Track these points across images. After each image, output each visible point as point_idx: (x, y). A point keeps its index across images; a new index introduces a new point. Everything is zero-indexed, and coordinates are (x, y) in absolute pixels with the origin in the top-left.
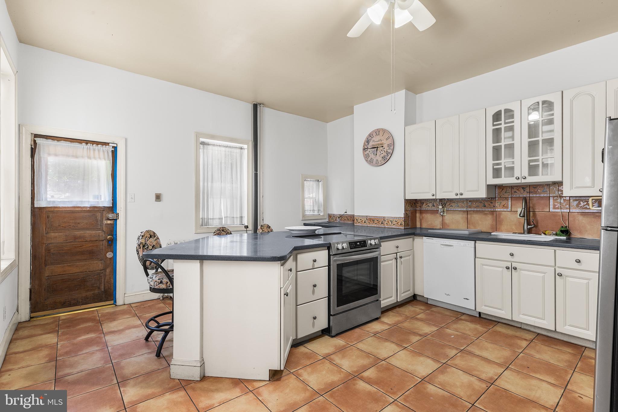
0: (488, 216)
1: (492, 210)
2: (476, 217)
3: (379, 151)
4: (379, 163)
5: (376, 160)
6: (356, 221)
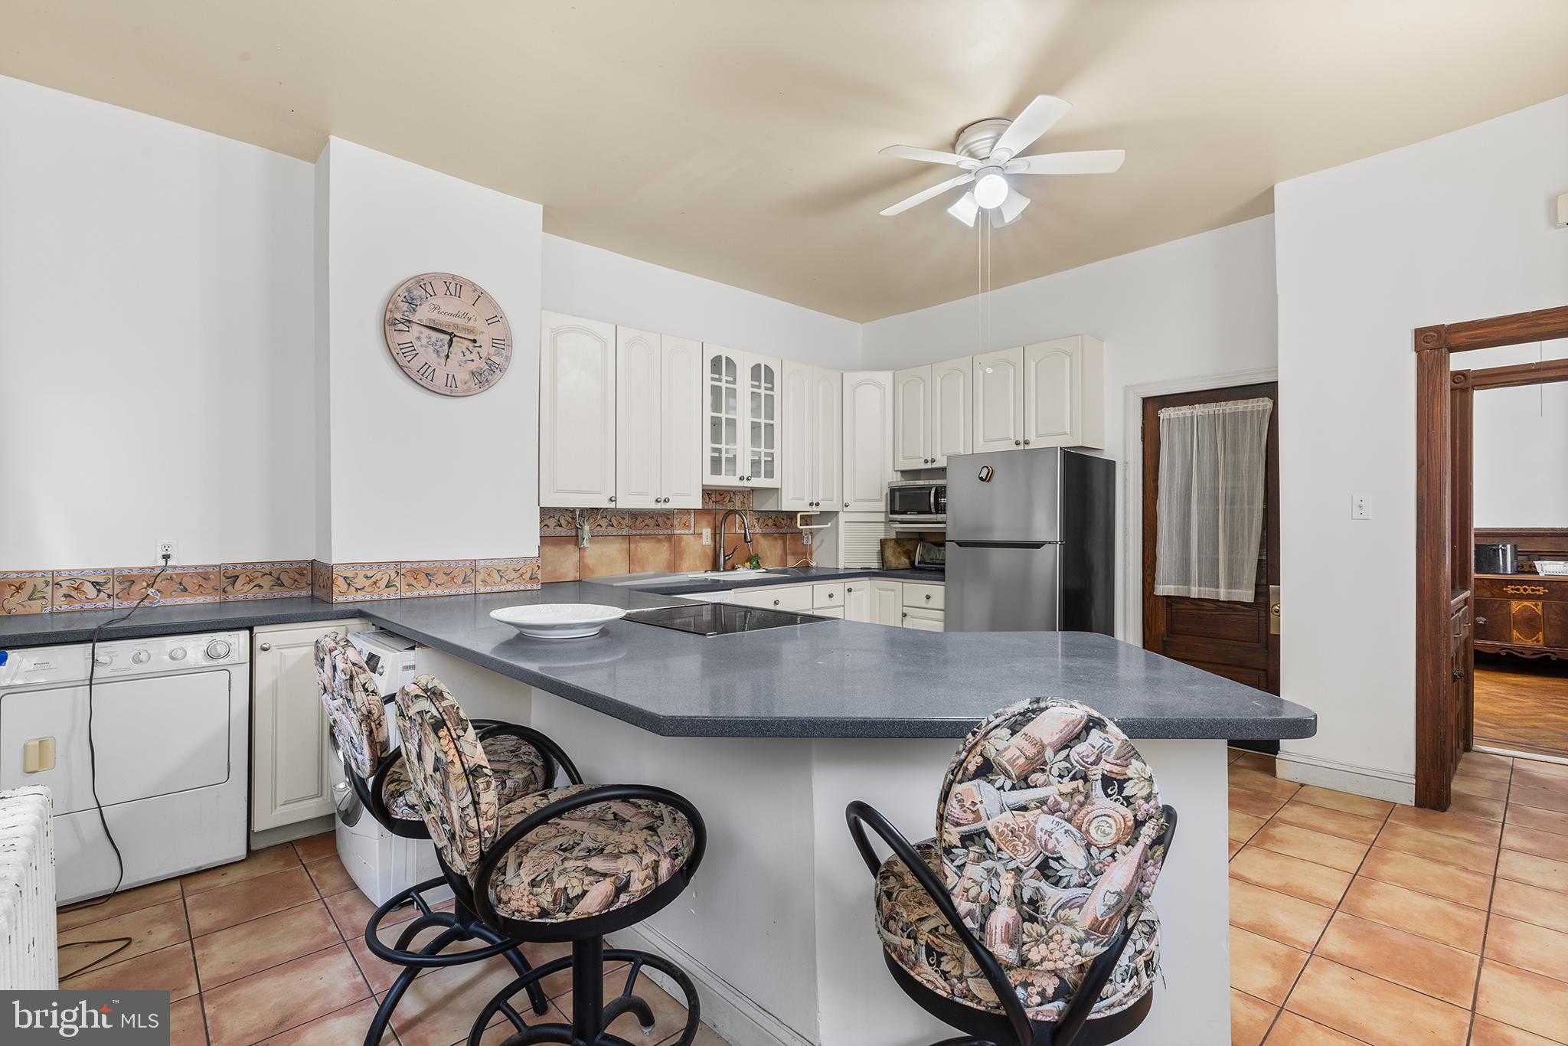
0: (664, 544)
1: (669, 532)
2: (645, 547)
3: (460, 348)
4: (456, 387)
5: (448, 375)
6: (344, 587)
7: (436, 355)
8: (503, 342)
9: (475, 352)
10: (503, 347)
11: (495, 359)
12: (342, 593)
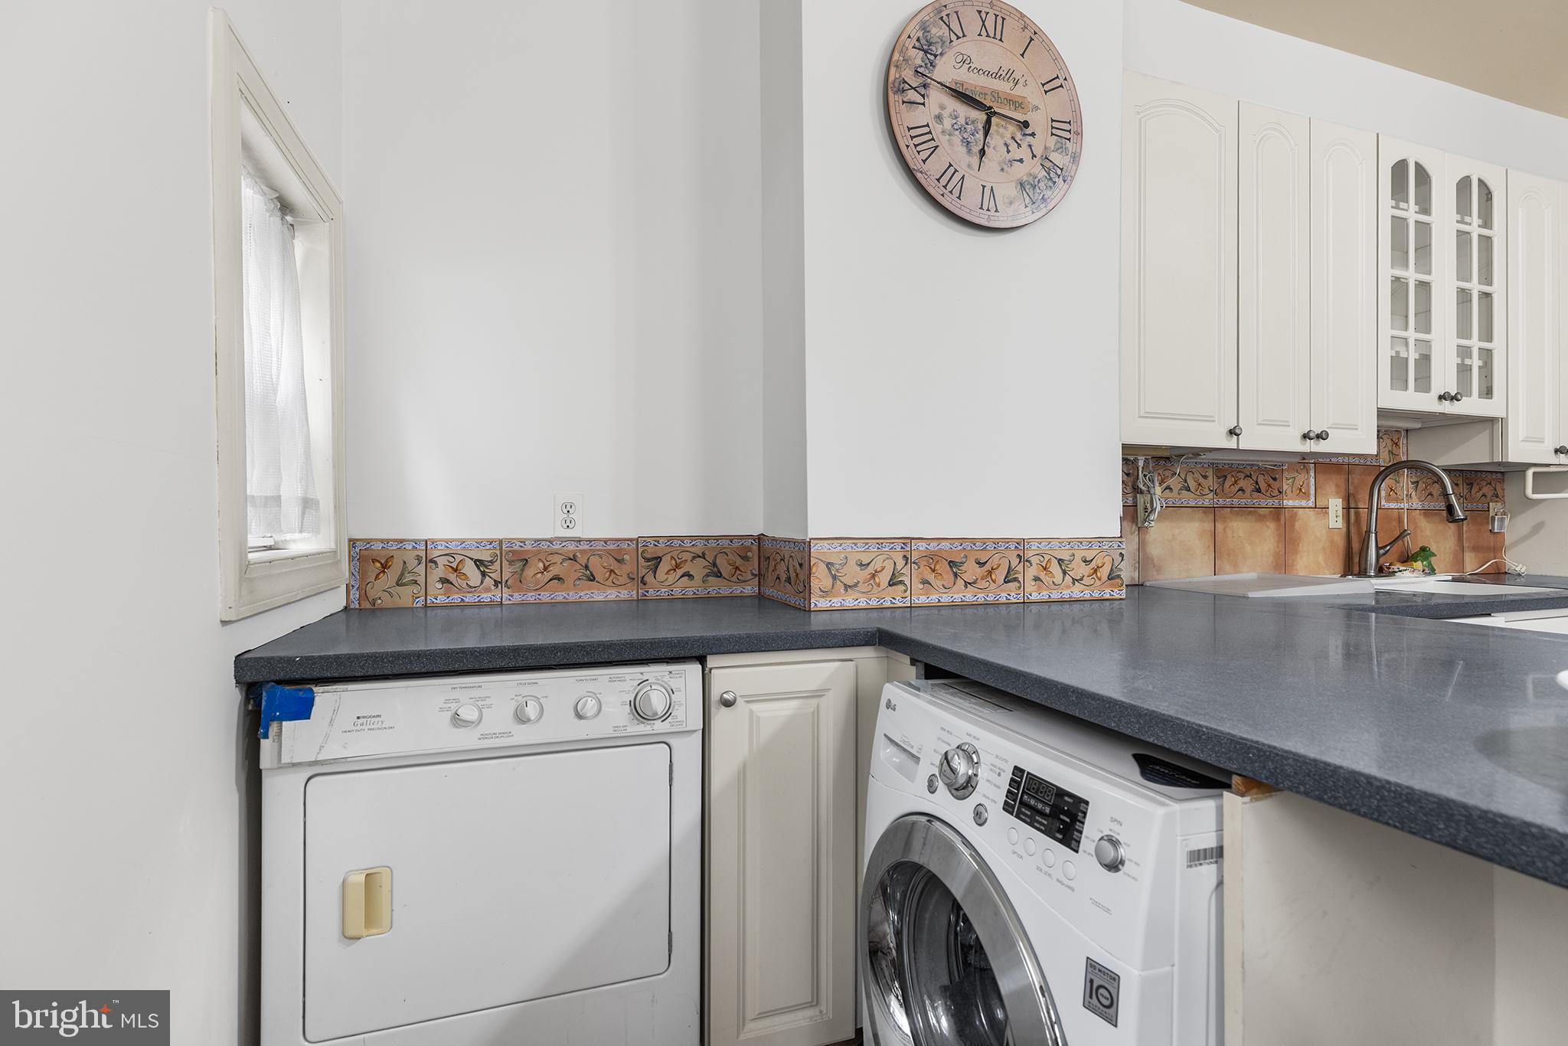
1: (1276, 503)
2: (1238, 528)
3: (1002, 136)
4: (996, 211)
5: (984, 187)
6: (827, 582)
7: (964, 150)
8: (1066, 127)
9: (1024, 145)
10: (1067, 135)
11: (1057, 158)
12: (825, 594)
